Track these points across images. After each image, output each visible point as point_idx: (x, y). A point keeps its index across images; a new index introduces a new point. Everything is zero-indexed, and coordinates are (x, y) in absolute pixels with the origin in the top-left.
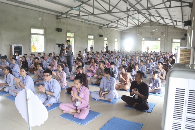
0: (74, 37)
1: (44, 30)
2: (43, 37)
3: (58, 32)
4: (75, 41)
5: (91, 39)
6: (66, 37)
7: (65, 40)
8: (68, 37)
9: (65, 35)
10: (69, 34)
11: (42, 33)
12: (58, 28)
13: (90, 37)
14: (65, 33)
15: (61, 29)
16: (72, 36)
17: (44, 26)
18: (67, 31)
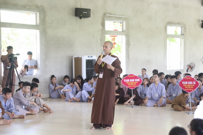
0: (126, 33)
1: (38, 14)
2: (36, 33)
3: (78, 18)
4: (128, 44)
5: (175, 36)
6: (104, 32)
7: (101, 40)
8: (109, 32)
9: (101, 27)
10: (110, 25)
11: (34, 23)
12: (79, 7)
13: (171, 30)
14: (100, 21)
15: (88, 11)
16: (120, 29)
17: (39, 4)
18: (105, 14)
